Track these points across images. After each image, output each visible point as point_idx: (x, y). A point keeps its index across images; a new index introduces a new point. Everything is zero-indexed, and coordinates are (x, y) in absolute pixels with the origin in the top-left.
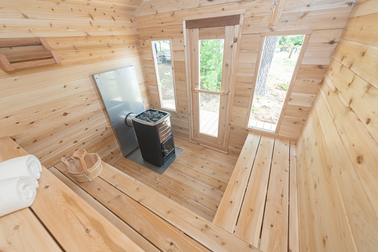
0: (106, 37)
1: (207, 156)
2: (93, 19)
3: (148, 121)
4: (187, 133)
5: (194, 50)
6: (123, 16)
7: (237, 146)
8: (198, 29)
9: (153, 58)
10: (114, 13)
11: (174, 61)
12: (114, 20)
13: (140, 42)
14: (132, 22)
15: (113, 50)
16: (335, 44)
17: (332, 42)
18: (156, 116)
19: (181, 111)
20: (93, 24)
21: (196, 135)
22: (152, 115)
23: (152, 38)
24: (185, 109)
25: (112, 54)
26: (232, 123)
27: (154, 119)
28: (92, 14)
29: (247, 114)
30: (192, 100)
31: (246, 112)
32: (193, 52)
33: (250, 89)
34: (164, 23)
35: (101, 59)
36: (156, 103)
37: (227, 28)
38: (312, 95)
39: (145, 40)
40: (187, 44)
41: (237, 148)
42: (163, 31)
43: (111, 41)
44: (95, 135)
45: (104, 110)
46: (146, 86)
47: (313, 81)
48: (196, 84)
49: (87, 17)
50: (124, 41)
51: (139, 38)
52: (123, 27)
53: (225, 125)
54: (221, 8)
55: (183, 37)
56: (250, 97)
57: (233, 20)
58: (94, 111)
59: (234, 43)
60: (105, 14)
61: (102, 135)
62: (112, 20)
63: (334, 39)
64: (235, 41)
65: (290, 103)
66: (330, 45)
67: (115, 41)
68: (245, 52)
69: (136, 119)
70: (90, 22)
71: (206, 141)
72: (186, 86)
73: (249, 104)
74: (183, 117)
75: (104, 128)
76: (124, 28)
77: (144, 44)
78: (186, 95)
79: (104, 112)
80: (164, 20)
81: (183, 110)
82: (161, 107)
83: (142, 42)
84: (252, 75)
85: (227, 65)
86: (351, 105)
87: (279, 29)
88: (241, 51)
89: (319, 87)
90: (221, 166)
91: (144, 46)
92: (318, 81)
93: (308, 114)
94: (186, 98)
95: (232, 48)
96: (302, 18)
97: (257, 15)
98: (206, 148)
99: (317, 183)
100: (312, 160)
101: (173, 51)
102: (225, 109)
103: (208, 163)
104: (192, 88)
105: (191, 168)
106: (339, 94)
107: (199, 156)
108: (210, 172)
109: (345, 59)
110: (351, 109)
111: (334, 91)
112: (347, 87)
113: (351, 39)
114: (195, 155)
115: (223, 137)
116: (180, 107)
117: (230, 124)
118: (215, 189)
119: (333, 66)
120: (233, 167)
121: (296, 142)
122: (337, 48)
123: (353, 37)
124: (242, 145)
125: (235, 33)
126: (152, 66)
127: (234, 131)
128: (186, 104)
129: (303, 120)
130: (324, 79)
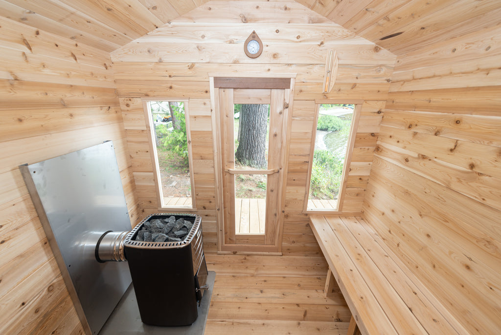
0: (59, 86)
1: (257, 269)
2: (30, 49)
3: (167, 240)
4: (214, 240)
5: (227, 116)
6: (92, 56)
7: (295, 240)
8: (233, 89)
9: (148, 127)
10: (75, 48)
11: (191, 131)
12: (76, 59)
13: (120, 101)
14: (107, 68)
15: (71, 111)
16: (382, 114)
17: (379, 112)
18: (178, 226)
19: (204, 207)
20: (29, 59)
21: (230, 239)
22: (168, 226)
23: (147, 95)
24: (210, 202)
25: (69, 120)
26: (287, 210)
27: (177, 233)
28: (30, 41)
29: (306, 193)
30: (223, 187)
31: (304, 192)
32: (225, 118)
33: (307, 162)
34: (173, 76)
35: (45, 130)
36: (150, 202)
37: (274, 91)
38: (369, 163)
39: (131, 99)
40: (216, 108)
41: (294, 242)
42: (171, 88)
43: (68, 95)
44: (17, 319)
45: (46, 243)
46: (130, 173)
47: (368, 149)
48: (230, 162)
49: (18, 42)
50: (93, 98)
51: (118, 95)
52: (92, 74)
53: (276, 215)
54: (266, 68)
55: (209, 98)
56: (307, 172)
57: (282, 83)
58: (18, 253)
59: (284, 109)
60: (57, 46)
61: (37, 311)
62: (72, 59)
63: (381, 109)
64: (286, 106)
65: (351, 174)
66: (378, 114)
67: (77, 96)
68: (297, 120)
69: (135, 242)
70: (24, 54)
71: (247, 245)
72: (214, 167)
73: (306, 181)
74: (207, 216)
75: (43, 291)
76: (94, 76)
77: (128, 105)
78: (213, 179)
79: (45, 249)
80: (174, 73)
81: (207, 204)
82: (160, 206)
83: (125, 101)
84: (308, 146)
85: (275, 135)
86: (476, 170)
87: (332, 97)
88: (293, 118)
89: (375, 154)
90: (284, 277)
91: (127, 108)
92: (372, 148)
93: (368, 183)
94: (214, 185)
95: (282, 115)
96: (352, 88)
97: (308, 81)
98: (248, 255)
99: (469, 263)
100: (428, 236)
101: (191, 117)
102: (275, 192)
103: (265, 281)
104: (223, 169)
105: (245, 300)
106: (435, 160)
107: (245, 273)
108: (278, 296)
109: (418, 127)
110: (480, 174)
111: (419, 158)
112: (450, 153)
113: (413, 109)
114: (238, 275)
115: (274, 232)
116: (200, 199)
117: (283, 212)
118: (301, 322)
119: (391, 134)
120: (301, 273)
121: (361, 216)
122: (385, 117)
123: (415, 107)
124: (300, 236)
125: (286, 98)
126: (146, 139)
127: (289, 219)
128: (213, 194)
129: (365, 190)
130: (380, 146)
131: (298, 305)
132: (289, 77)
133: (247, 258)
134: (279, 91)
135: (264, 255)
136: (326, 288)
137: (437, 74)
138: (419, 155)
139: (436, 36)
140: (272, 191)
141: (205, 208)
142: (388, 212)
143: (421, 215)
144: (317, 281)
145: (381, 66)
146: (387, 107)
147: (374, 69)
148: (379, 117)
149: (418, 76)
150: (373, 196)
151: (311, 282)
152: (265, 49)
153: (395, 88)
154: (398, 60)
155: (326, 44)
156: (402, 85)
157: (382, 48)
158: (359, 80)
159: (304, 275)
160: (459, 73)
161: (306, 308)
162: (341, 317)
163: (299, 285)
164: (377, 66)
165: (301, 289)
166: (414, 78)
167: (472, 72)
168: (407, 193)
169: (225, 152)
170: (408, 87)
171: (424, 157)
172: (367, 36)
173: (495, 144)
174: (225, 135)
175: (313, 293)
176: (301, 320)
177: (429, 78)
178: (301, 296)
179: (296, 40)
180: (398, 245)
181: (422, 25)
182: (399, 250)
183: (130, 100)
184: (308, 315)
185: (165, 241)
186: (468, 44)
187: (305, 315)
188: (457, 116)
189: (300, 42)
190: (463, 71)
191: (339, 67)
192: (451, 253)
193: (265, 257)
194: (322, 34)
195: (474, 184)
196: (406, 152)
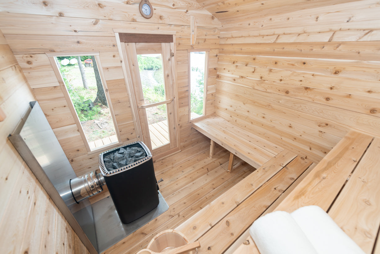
1: (173, 164)
5: (133, 65)
8: (134, 43)
9: (61, 82)
11: (106, 81)
16: (218, 57)
17: (217, 56)
23: (52, 51)
24: (132, 134)
26: (181, 123)
30: (140, 119)
31: (188, 109)
32: (132, 67)
33: (187, 90)
37: (163, 44)
38: (215, 85)
39: (32, 55)
40: (124, 59)
41: (186, 141)
48: (141, 100)
51: (14, 52)
53: (175, 128)
54: (157, 27)
55: (118, 51)
56: (188, 97)
57: (168, 38)
59: (171, 57)
63: (217, 54)
64: (172, 55)
65: (208, 93)
68: (180, 64)
69: (114, 171)
72: (130, 107)
73: (188, 102)
78: (131, 116)
82: (89, 150)
83: (25, 58)
84: (187, 80)
85: (168, 76)
86: (263, 79)
87: (196, 47)
88: (177, 63)
89: (217, 80)
90: (189, 160)
91: (28, 66)
92: (215, 77)
93: (215, 96)
94: (133, 120)
95: (170, 61)
96: (204, 42)
97: (183, 37)
98: (162, 160)
99: (264, 115)
100: (248, 111)
101: (103, 68)
102: (172, 114)
103: (181, 167)
104: (138, 107)
105: (178, 180)
106: (247, 77)
107: (168, 169)
108: (192, 169)
109: (238, 63)
110: (264, 80)
111: (240, 78)
112: (252, 73)
113: (234, 53)
114: (165, 171)
115: (175, 139)
116: (123, 134)
117: (179, 125)
118: (208, 173)
119: (225, 67)
120: (195, 155)
121: (214, 115)
122: (219, 58)
123: (235, 53)
124: (189, 136)
125: (171, 49)
126: (62, 95)
127: (182, 128)
128: (133, 127)
129: (214, 101)
130: (219, 75)
131: (202, 168)
132: (172, 34)
133: (163, 161)
134: (167, 44)
135: (171, 156)
136: (211, 155)
137: (243, 35)
138: (240, 76)
139: (242, 16)
140: (171, 114)
141: (128, 139)
142: (229, 108)
143: (244, 104)
144: (204, 154)
145: (215, 28)
146: (220, 52)
147: (213, 30)
148: (216, 59)
149: (234, 36)
150: (220, 102)
151: (202, 156)
152: (154, 12)
153: (222, 42)
154: (222, 25)
155: (189, 11)
156: (227, 40)
157: (215, 17)
158: (207, 36)
159: (197, 155)
160: (253, 36)
161: (207, 167)
162: (221, 163)
163: (198, 160)
164: (214, 28)
165: (200, 161)
166: (232, 36)
167: (257, 36)
168: (237, 95)
169: (136, 93)
170: (229, 42)
171: (242, 77)
172: (209, 10)
173: (268, 67)
174: (134, 81)
175: (206, 160)
176: (207, 173)
177: (240, 37)
178: (202, 164)
179: (172, 6)
180: (236, 121)
181: (238, 9)
182: (237, 123)
183: (31, 57)
184: (209, 170)
185: (134, 162)
186: (255, 22)
187: (208, 170)
188: (254, 56)
189: (175, 8)
190: (254, 35)
191: (197, 28)
192: (257, 115)
193: (172, 156)
194: (187, 5)
195: (262, 85)
196: (234, 76)
